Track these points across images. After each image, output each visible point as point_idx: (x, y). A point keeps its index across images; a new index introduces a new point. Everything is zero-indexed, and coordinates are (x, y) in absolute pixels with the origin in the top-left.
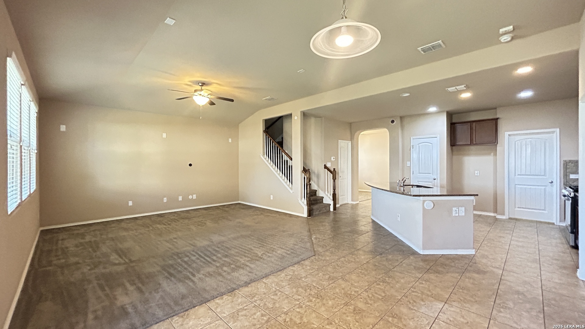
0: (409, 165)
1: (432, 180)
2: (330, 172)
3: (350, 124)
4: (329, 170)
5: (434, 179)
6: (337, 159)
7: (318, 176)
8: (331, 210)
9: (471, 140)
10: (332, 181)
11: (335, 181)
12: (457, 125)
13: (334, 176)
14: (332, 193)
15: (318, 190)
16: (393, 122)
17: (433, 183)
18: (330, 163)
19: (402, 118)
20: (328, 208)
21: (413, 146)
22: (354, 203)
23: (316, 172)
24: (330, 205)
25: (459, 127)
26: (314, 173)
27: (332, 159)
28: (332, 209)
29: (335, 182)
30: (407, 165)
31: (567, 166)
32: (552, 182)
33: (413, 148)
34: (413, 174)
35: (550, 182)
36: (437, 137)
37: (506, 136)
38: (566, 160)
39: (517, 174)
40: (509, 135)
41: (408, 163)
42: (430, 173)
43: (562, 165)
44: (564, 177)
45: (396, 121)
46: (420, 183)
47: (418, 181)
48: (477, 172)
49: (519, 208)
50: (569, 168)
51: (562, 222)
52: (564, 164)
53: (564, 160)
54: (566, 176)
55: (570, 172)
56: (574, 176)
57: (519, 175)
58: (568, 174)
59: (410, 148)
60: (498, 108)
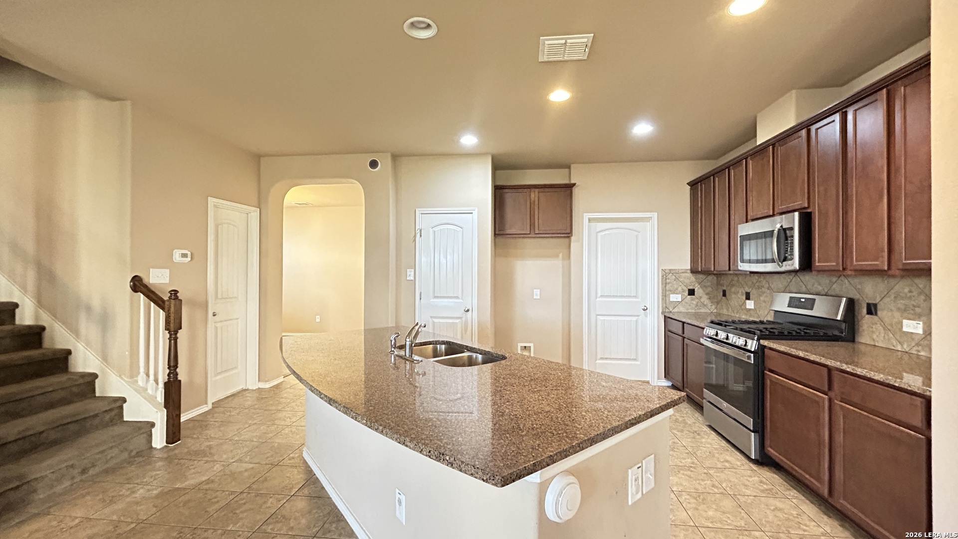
0: (412, 278)
1: (460, 313)
2: (155, 303)
3: (257, 158)
4: (152, 295)
5: (466, 309)
6: (198, 256)
7: (105, 321)
8: (154, 445)
9: (532, 225)
10: (163, 336)
11: (178, 335)
12: (507, 190)
13: (172, 316)
14: (163, 377)
15: (103, 372)
16: (374, 164)
17: (464, 319)
18: (168, 271)
19: (395, 157)
20: (141, 440)
21: (421, 230)
22: (267, 386)
23: (96, 303)
24: (153, 425)
25: (509, 197)
26: (89, 309)
27: (177, 256)
28: (159, 439)
29: (176, 339)
30: (408, 279)
31: (666, 279)
32: (646, 308)
33: (421, 236)
34: (420, 299)
35: (643, 308)
36: (472, 213)
37: (586, 221)
38: (665, 270)
39: (599, 294)
40: (590, 220)
41: (410, 272)
42: (457, 297)
43: (661, 277)
44: (662, 299)
45: (381, 165)
46: (436, 320)
47: (431, 317)
48: (537, 292)
49: (602, 359)
50: (669, 283)
51: (661, 379)
52: (663, 276)
53: (663, 268)
54: (665, 296)
55: (670, 291)
56: (675, 298)
57: (601, 296)
58: (667, 293)
59: (415, 236)
60: (572, 166)
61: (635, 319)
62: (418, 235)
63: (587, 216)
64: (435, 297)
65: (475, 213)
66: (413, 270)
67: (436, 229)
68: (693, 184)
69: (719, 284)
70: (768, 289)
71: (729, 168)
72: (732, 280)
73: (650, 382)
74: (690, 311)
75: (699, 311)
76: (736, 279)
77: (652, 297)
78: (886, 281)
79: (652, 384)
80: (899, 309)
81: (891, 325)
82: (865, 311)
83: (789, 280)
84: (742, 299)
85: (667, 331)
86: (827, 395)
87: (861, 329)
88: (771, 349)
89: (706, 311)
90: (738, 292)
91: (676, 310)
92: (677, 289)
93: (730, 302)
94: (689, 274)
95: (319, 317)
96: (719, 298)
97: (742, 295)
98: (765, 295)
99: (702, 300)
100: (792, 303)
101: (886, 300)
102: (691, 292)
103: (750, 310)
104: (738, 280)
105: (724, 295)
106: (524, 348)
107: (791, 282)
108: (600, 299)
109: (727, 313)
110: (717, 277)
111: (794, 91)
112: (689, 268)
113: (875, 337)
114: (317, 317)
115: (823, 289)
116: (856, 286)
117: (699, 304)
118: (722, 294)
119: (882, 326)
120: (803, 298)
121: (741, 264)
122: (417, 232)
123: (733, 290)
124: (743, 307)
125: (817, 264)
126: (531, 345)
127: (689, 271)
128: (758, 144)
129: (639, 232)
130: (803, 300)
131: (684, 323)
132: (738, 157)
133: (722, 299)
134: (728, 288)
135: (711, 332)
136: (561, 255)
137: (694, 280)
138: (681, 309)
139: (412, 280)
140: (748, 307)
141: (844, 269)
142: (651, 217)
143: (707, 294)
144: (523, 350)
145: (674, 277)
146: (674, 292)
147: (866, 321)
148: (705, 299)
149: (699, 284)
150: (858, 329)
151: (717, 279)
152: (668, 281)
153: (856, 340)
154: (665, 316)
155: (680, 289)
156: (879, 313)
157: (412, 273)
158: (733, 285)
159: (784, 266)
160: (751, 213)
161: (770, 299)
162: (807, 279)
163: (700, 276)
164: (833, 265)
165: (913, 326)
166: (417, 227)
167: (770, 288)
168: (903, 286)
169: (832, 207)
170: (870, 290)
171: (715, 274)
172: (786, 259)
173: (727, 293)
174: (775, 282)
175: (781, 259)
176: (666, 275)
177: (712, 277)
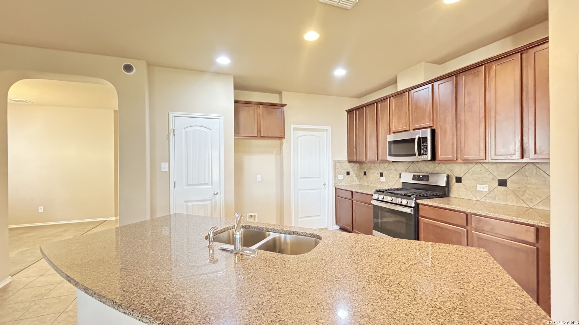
0: (166, 170)
1: (210, 196)
5: (215, 193)
9: (259, 130)
12: (240, 105)
16: (128, 68)
17: (213, 201)
19: (149, 65)
21: (174, 130)
25: (242, 109)
30: (162, 171)
31: (336, 166)
32: (325, 184)
33: (174, 135)
34: (175, 187)
35: (323, 184)
36: (219, 119)
37: (292, 130)
38: (335, 161)
39: (299, 177)
40: (295, 129)
41: (164, 166)
42: (207, 184)
43: (333, 165)
44: (334, 178)
45: (136, 68)
46: (188, 204)
47: (185, 202)
48: (259, 177)
49: (301, 217)
50: (337, 169)
51: (334, 226)
52: (334, 165)
53: (334, 160)
54: (335, 177)
55: (338, 173)
56: (340, 177)
57: (301, 178)
58: (337, 175)
59: (169, 135)
60: (283, 93)
61: (319, 191)
62: (172, 134)
63: (293, 126)
64: (189, 185)
65: (222, 119)
66: (167, 163)
67: (188, 129)
68: (350, 112)
69: (361, 168)
70: (395, 170)
71: (377, 103)
72: (370, 166)
73: (328, 228)
74: (348, 184)
75: (352, 184)
76: (373, 165)
77: (328, 177)
78: (467, 166)
79: (330, 229)
80: (474, 179)
81: (470, 187)
82: (455, 181)
83: (409, 166)
84: (378, 176)
85: (337, 196)
86: (465, 228)
87: (452, 190)
88: (423, 204)
89: (355, 184)
90: (375, 173)
91: (341, 184)
92: (341, 172)
93: (369, 178)
94: (347, 163)
95: (42, 207)
96: (362, 176)
97: (378, 174)
98: (393, 173)
99: (353, 178)
100: (415, 177)
101: (467, 175)
102: (348, 173)
103: (383, 182)
105: (365, 174)
106: (250, 216)
107: (410, 166)
108: (300, 180)
109: (367, 185)
110: (360, 164)
111: (423, 63)
112: (347, 159)
113: (460, 194)
114: (39, 208)
115: (430, 170)
116: (450, 168)
117: (352, 180)
118: (363, 174)
119: (465, 188)
120: (421, 175)
121: (390, 157)
122: (170, 131)
123: (371, 171)
124: (378, 181)
125: (440, 157)
126: (256, 214)
127: (347, 162)
128: (398, 91)
129: (321, 138)
130: (422, 176)
131: (352, 192)
132: (385, 97)
133: (363, 176)
134: (368, 170)
135: (377, 196)
136: (274, 152)
137: (349, 166)
138: (343, 183)
139: (166, 172)
140: (381, 180)
141: (457, 159)
142: (328, 129)
143: (355, 174)
144: (250, 217)
145: (340, 165)
146: (340, 174)
147: (455, 186)
148: (356, 179)
149: (352, 168)
150: (451, 190)
151: (360, 166)
152: (337, 167)
153: (450, 196)
154: (336, 188)
155: (343, 172)
156: (463, 181)
157: (167, 166)
158: (371, 169)
159: (422, 158)
160: (393, 129)
161: (398, 176)
162: (420, 164)
163: (352, 164)
164: (450, 157)
165: (483, 188)
166: (171, 128)
167: (396, 170)
168: (477, 168)
169: (449, 127)
170: (457, 170)
171: (361, 163)
172: (423, 154)
173: (367, 173)
174: (400, 167)
175: (420, 154)
176: (336, 164)
177: (358, 165)
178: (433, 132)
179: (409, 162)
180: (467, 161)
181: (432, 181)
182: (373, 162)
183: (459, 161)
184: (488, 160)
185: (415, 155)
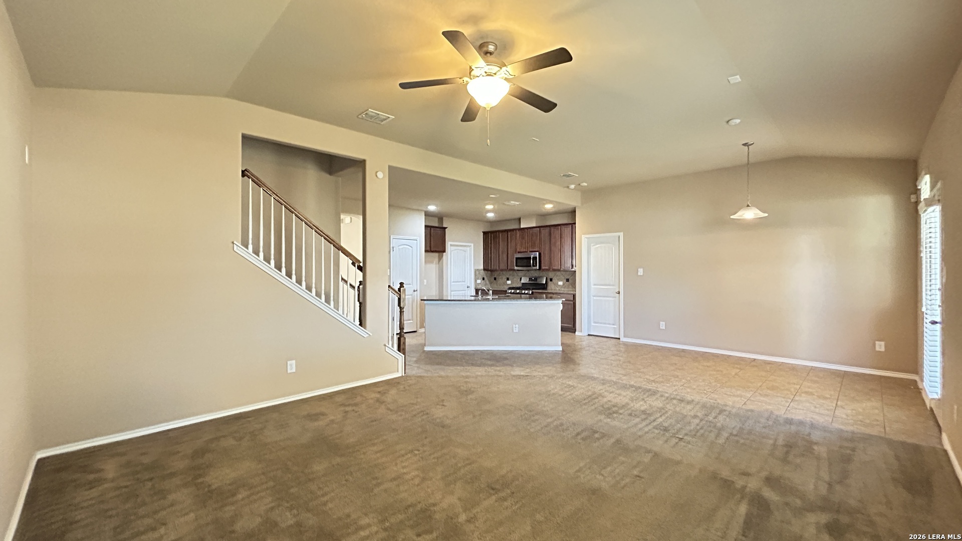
9: (430, 246)
21: (393, 248)
35: (468, 286)
36: (417, 240)
37: (449, 245)
38: (476, 269)
39: (452, 281)
40: (451, 245)
42: (410, 284)
43: (474, 272)
54: (476, 281)
56: (479, 281)
59: (390, 251)
60: (444, 218)
61: (465, 291)
62: (392, 250)
63: (449, 243)
67: (400, 247)
68: (485, 234)
69: (491, 275)
72: (500, 273)
76: (501, 272)
77: (471, 281)
78: (554, 272)
80: (557, 279)
81: (556, 283)
82: (549, 280)
83: (527, 273)
84: (505, 280)
87: (548, 286)
88: (535, 292)
89: (488, 286)
90: (503, 278)
91: (479, 287)
93: (498, 282)
94: (483, 271)
96: (492, 281)
98: (516, 278)
99: (486, 282)
100: (530, 279)
101: (554, 277)
102: (483, 279)
104: (503, 273)
105: (495, 279)
108: (454, 283)
109: (496, 287)
111: (536, 216)
112: (483, 268)
113: (551, 287)
115: (538, 275)
116: (547, 274)
117: (485, 284)
118: (493, 279)
119: (554, 284)
120: (533, 278)
121: (515, 267)
122: (391, 248)
123: (500, 277)
124: (505, 283)
125: (543, 268)
128: (521, 227)
129: (467, 252)
132: (513, 229)
134: (498, 276)
135: (510, 291)
137: (484, 273)
140: (508, 283)
142: (471, 246)
143: (489, 279)
145: (478, 272)
146: (478, 279)
147: (549, 283)
148: (488, 282)
149: (486, 275)
151: (491, 273)
152: (477, 274)
153: (547, 288)
154: (476, 289)
155: (480, 277)
156: (553, 280)
158: (501, 275)
159: (534, 268)
160: (518, 250)
161: (519, 280)
162: (532, 272)
163: (486, 272)
164: (547, 268)
165: (560, 283)
166: (391, 246)
167: (518, 275)
168: (558, 273)
169: (547, 252)
170: (551, 275)
171: (491, 271)
172: (535, 266)
173: (497, 279)
174: (520, 274)
175: (533, 266)
176: (476, 271)
177: (489, 272)
178: (540, 254)
179: (526, 270)
180: (554, 270)
181: (539, 281)
182: (502, 270)
183: (551, 270)
184: (562, 269)
185: (530, 266)
